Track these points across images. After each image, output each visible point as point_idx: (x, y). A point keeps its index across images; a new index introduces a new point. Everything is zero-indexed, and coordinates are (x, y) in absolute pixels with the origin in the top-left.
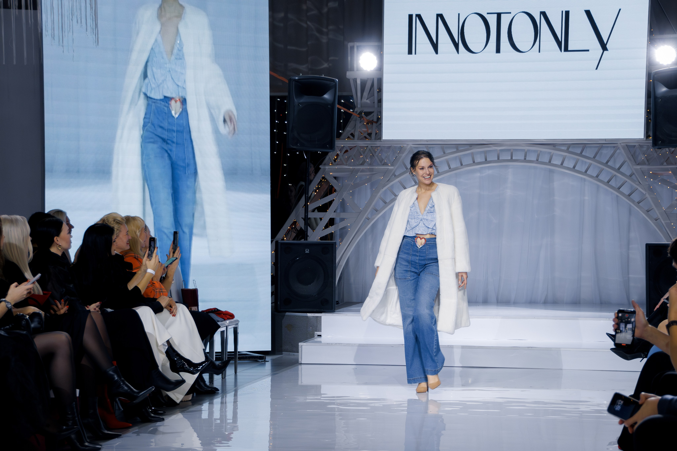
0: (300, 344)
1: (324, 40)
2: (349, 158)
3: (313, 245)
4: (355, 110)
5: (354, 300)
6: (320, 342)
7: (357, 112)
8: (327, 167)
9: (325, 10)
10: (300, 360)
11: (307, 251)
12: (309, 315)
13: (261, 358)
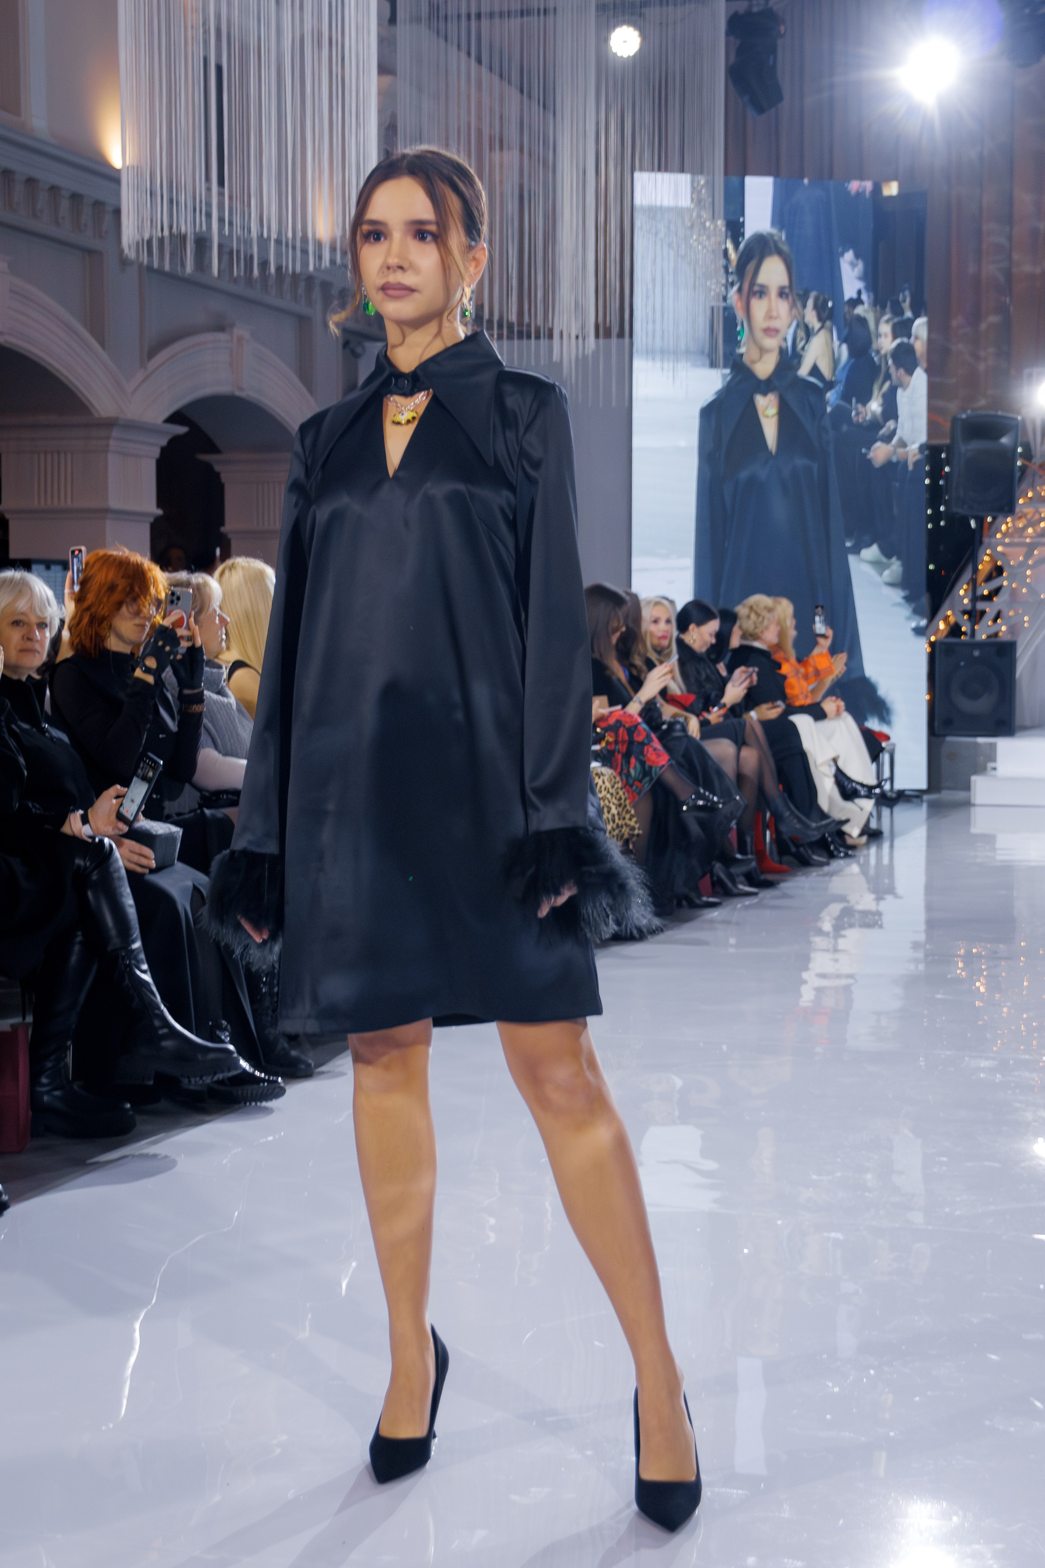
0: (974, 778)
1: (982, 367)
2: (1025, 528)
3: (981, 645)
4: (1034, 461)
5: (1028, 723)
6: (995, 776)
7: (1035, 463)
8: (993, 540)
9: (983, 326)
10: (972, 801)
11: (976, 653)
12: (981, 740)
13: (917, 797)
